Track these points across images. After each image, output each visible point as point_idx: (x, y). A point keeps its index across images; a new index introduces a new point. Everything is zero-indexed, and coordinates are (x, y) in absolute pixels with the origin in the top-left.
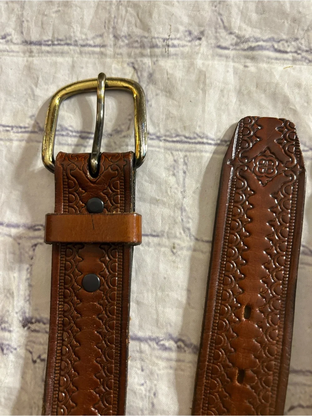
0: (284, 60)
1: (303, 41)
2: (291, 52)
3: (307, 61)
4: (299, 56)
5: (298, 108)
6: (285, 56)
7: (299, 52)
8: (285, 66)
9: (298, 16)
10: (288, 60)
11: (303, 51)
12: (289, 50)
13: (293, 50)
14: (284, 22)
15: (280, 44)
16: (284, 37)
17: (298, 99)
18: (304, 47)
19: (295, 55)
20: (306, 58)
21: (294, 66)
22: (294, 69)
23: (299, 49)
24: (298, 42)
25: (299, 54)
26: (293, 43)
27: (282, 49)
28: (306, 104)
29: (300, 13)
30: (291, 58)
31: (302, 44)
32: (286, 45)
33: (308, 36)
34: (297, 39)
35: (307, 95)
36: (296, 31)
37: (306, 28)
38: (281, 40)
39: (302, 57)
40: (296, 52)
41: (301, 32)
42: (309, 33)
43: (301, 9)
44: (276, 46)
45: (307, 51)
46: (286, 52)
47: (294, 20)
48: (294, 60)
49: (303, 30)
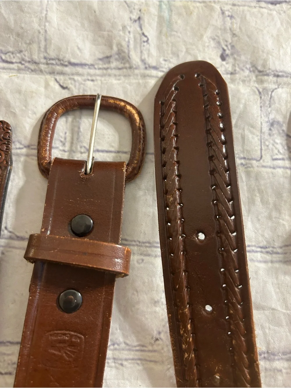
0: (10, 69)
1: (26, 53)
2: (16, 63)
3: (30, 71)
4: (23, 67)
5: (17, 111)
6: (11, 66)
7: (23, 62)
8: (11, 75)
9: (21, 31)
10: (13, 69)
11: (26, 61)
12: (14, 61)
13: (18, 61)
14: (9, 37)
15: (7, 56)
16: (11, 49)
17: (18, 104)
18: (27, 59)
19: (20, 65)
20: (29, 68)
21: (19, 75)
22: (18, 77)
23: (23, 60)
24: (22, 54)
25: (22, 64)
26: (18, 55)
27: (9, 60)
28: (24, 108)
29: (22, 28)
30: (16, 68)
31: (25, 56)
32: (12, 56)
33: (30, 49)
34: (21, 51)
35: (26, 100)
36: (20, 44)
37: (28, 42)
38: (8, 52)
39: (26, 67)
40: (20, 63)
41: (24, 45)
42: (31, 46)
43: (23, 25)
44: (4, 57)
45: (29, 62)
46: (12, 63)
47: (18, 35)
48: (19, 70)
49: (26, 43)
